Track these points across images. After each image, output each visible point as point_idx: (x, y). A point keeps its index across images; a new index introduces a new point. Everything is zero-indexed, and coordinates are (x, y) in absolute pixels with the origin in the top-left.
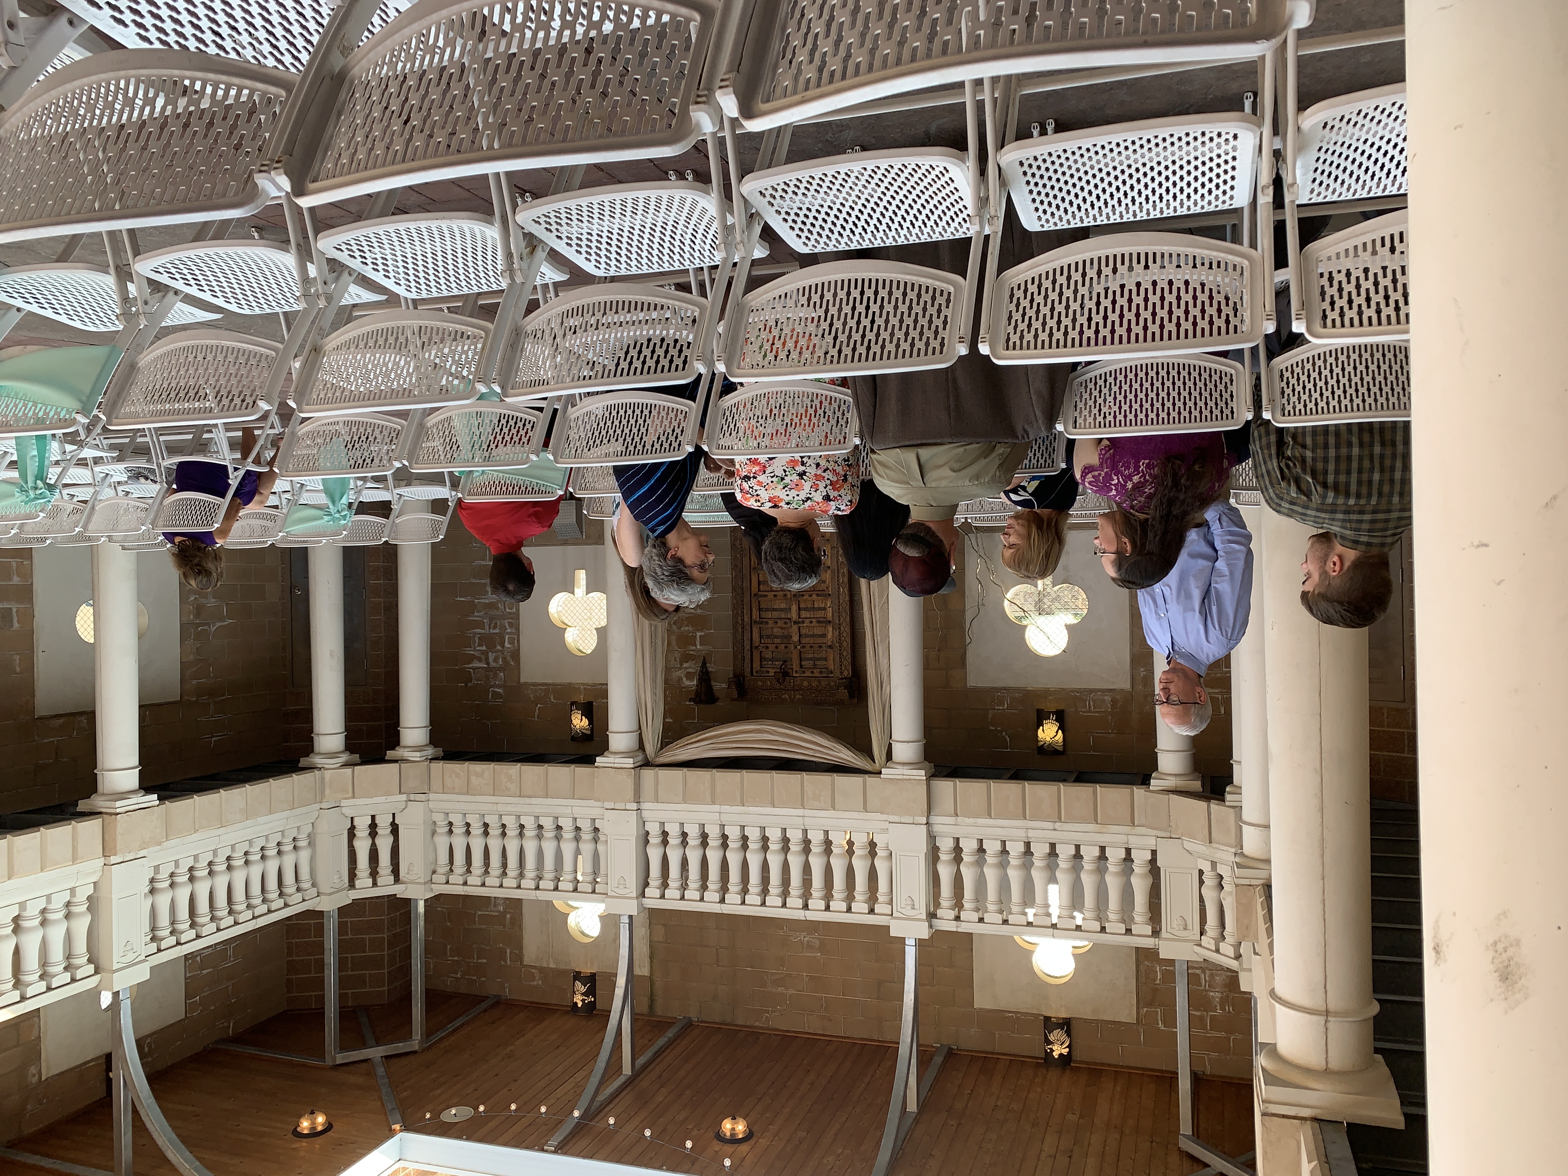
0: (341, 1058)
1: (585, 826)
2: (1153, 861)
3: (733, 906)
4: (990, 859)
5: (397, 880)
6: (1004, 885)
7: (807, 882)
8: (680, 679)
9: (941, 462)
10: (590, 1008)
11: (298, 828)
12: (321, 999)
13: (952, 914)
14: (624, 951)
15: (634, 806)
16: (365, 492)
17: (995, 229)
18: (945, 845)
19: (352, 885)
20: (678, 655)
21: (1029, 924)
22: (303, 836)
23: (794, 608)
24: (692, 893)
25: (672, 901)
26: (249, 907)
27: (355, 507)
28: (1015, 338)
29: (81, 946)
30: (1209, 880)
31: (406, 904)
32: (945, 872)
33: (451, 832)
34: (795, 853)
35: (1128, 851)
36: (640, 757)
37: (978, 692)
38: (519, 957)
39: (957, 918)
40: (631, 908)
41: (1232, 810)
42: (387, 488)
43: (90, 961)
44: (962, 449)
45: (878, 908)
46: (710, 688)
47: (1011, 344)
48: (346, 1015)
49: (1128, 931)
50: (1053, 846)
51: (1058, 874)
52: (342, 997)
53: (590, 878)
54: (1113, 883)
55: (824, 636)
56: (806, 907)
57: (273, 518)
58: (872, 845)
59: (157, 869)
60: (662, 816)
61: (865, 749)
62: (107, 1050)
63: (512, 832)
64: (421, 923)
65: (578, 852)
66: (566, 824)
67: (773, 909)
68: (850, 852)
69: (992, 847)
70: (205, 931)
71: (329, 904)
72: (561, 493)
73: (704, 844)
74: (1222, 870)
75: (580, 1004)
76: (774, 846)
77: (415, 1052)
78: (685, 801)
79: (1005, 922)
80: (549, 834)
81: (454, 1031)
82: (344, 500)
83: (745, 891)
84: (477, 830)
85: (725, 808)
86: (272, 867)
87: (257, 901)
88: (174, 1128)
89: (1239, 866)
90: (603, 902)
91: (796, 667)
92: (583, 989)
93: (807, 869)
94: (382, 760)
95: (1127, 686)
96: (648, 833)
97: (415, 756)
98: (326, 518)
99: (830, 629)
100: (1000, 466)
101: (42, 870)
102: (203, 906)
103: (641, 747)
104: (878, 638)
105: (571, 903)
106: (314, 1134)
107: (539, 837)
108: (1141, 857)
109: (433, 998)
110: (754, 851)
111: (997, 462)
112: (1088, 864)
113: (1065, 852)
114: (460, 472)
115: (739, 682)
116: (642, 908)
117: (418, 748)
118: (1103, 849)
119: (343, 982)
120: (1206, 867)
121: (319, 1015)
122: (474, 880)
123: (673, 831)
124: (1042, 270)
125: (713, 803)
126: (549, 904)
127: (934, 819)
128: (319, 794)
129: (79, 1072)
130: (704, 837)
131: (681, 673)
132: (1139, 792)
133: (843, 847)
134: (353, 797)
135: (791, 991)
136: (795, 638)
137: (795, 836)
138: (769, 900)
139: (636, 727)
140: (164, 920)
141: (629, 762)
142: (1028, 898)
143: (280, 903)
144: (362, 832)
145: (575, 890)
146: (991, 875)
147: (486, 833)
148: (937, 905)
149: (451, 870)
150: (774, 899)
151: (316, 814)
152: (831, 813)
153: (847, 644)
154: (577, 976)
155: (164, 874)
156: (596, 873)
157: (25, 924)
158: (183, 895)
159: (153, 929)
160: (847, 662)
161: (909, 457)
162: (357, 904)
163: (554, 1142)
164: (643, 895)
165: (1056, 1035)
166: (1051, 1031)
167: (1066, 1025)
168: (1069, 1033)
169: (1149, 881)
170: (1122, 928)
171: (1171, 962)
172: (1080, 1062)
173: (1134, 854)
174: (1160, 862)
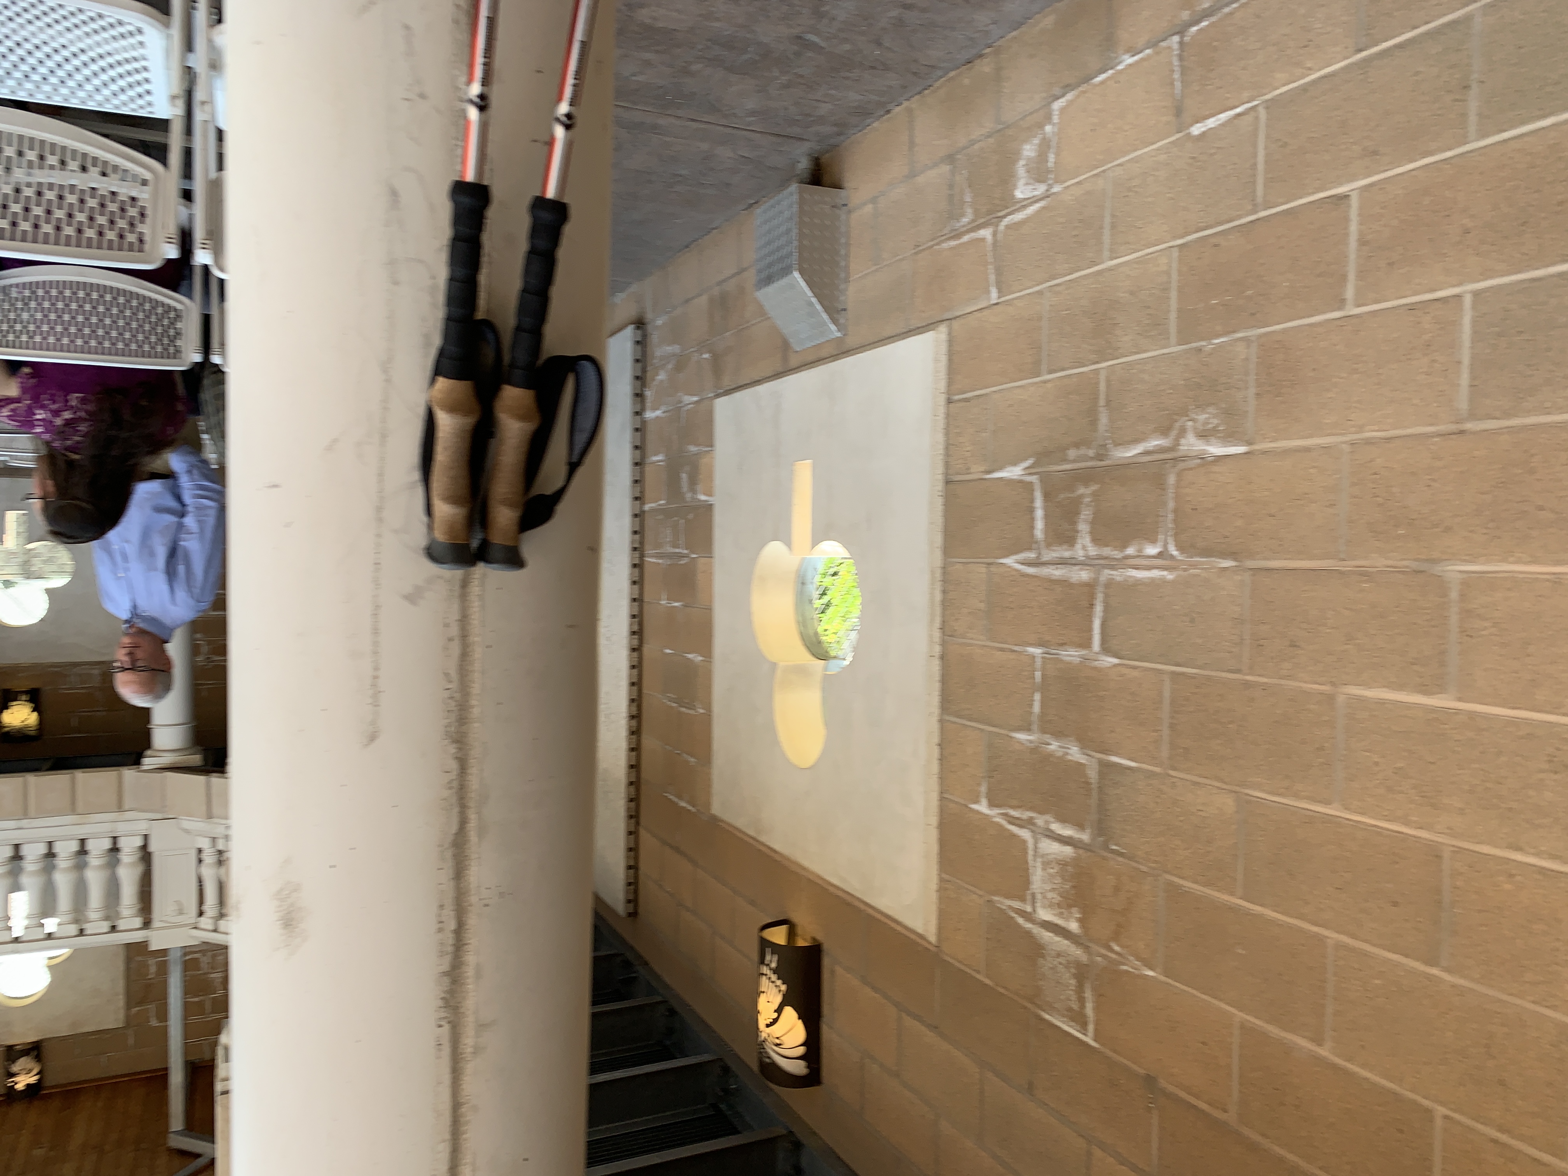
2: (144, 847)
30: (209, 858)
35: (115, 840)
49: (113, 929)
51: (25, 879)
54: (95, 879)
74: (223, 845)
108: (130, 846)
112: (63, 861)
113: (33, 852)
118: (83, 841)
120: (204, 843)
132: (128, 774)
165: (23, 1063)
166: (14, 1062)
167: (35, 1050)
168: (38, 1058)
169: (139, 870)
170: (105, 926)
171: (164, 952)
172: (53, 1087)
173: (122, 843)
174: (153, 847)
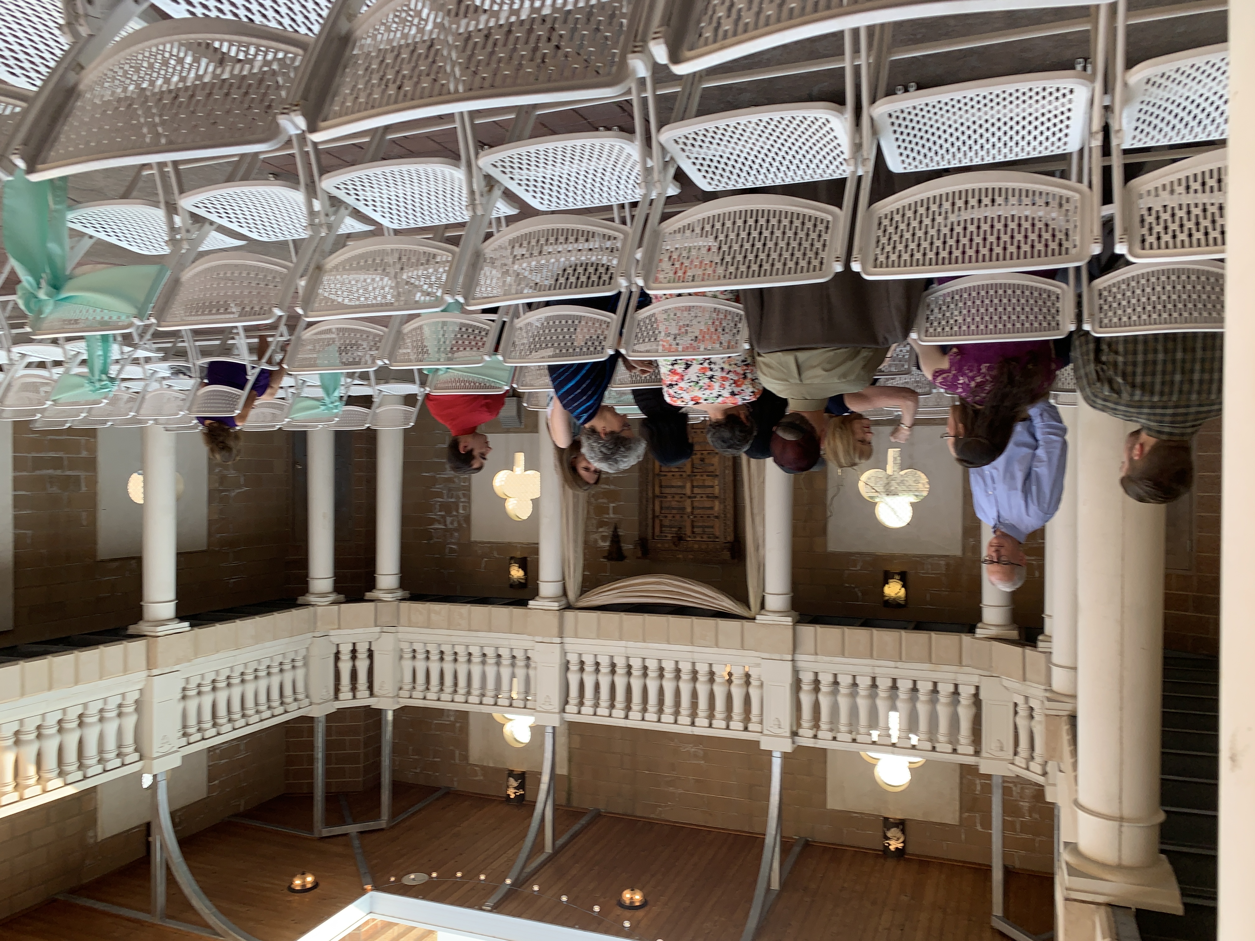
0: (326, 832)
1: (520, 655)
2: (976, 695)
3: (635, 721)
4: (843, 690)
5: (372, 694)
6: (854, 711)
7: (694, 705)
8: (596, 541)
9: (815, 364)
10: (520, 799)
11: (296, 651)
12: (311, 786)
13: (811, 733)
14: (548, 755)
15: (558, 640)
16: (353, 388)
17: (866, 170)
18: (807, 678)
19: (336, 698)
20: (594, 522)
21: (874, 743)
22: (299, 658)
23: (688, 485)
24: (603, 710)
25: (587, 716)
26: (257, 712)
27: (345, 399)
28: (882, 258)
29: (129, 739)
30: (1023, 712)
31: (378, 714)
32: (806, 700)
33: (414, 657)
34: (686, 681)
35: (956, 686)
36: (564, 602)
37: (835, 555)
38: (465, 757)
39: (815, 737)
40: (554, 720)
41: (1042, 655)
42: (369, 385)
43: (136, 750)
44: (832, 353)
45: (751, 727)
46: (619, 549)
47: (878, 262)
48: (331, 798)
49: (955, 751)
50: (894, 680)
51: (899, 704)
52: (327, 785)
53: (522, 696)
54: (943, 712)
55: (712, 508)
56: (693, 724)
57: (280, 407)
58: (748, 676)
59: (187, 680)
60: (580, 649)
61: (742, 598)
62: (146, 820)
63: (462, 658)
64: (390, 728)
65: (513, 676)
66: (505, 653)
67: (667, 725)
68: (730, 681)
69: (845, 681)
70: (223, 729)
71: (319, 712)
72: (507, 388)
73: (613, 672)
74: (1033, 703)
75: (512, 796)
76: (669, 675)
77: (382, 830)
78: (598, 637)
79: (854, 741)
80: (491, 661)
81: (413, 814)
82: (337, 394)
83: (645, 710)
84: (435, 656)
85: (631, 644)
86: (275, 681)
87: (263, 708)
88: (198, 881)
89: (1049, 700)
90: (532, 715)
91: (688, 531)
92: (515, 784)
93: (694, 694)
94: (361, 600)
95: (958, 552)
96: (568, 662)
97: (388, 597)
98: (323, 408)
99: (717, 503)
100: (864, 367)
101: (101, 678)
102: (222, 711)
103: (565, 593)
104: (756, 511)
105: (507, 716)
106: (305, 890)
107: (484, 663)
108: (966, 692)
109: (398, 787)
110: (653, 678)
111: (862, 363)
112: (923, 696)
113: (904, 686)
114: (429, 370)
115: (643, 544)
116: (563, 721)
117: (390, 591)
118: (935, 684)
119: (328, 773)
120: (1020, 701)
121: (310, 797)
122: (431, 695)
123: (589, 661)
124: (906, 202)
125: (621, 639)
126: (490, 716)
127: (798, 657)
128: (312, 625)
129: (125, 836)
130: (613, 666)
131: (597, 536)
132: (966, 639)
133: (723, 677)
134: (339, 628)
135: (680, 791)
136: (689, 510)
137: (685, 667)
138: (664, 718)
139: (560, 578)
140: (192, 720)
141: (555, 605)
142: (873, 722)
143: (280, 710)
144: (345, 656)
145: (511, 705)
146: (843, 703)
147: (442, 659)
148: (799, 725)
149: (414, 688)
150: (667, 717)
151: (309, 641)
152: (715, 650)
153: (730, 515)
154: (511, 773)
155: (193, 684)
156: (527, 692)
157: (87, 720)
158: (207, 701)
159: (184, 727)
160: (730, 530)
161: (789, 359)
162: (341, 712)
163: (490, 903)
164: (563, 711)
165: (893, 832)
166: (888, 829)
167: (901, 824)
168: (903, 831)
169: (973, 710)
170: (949, 748)
171: (989, 777)
172: (913, 855)
173: (961, 689)
174: (982, 696)
